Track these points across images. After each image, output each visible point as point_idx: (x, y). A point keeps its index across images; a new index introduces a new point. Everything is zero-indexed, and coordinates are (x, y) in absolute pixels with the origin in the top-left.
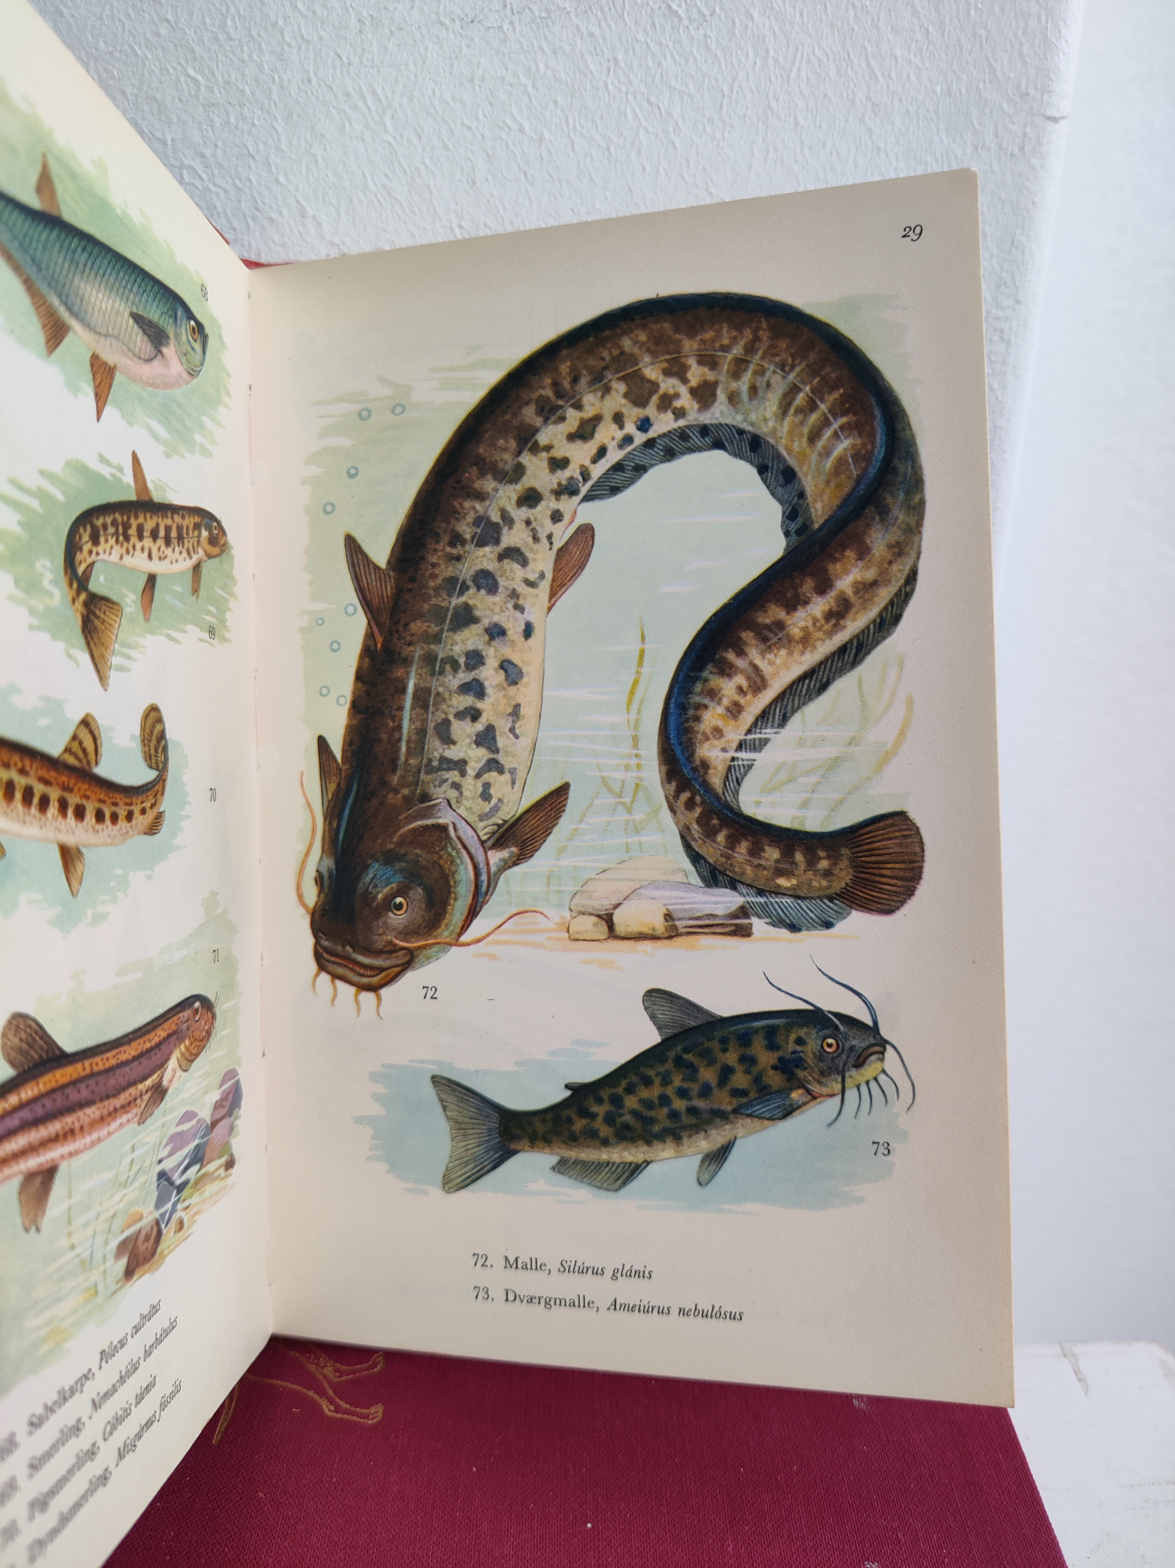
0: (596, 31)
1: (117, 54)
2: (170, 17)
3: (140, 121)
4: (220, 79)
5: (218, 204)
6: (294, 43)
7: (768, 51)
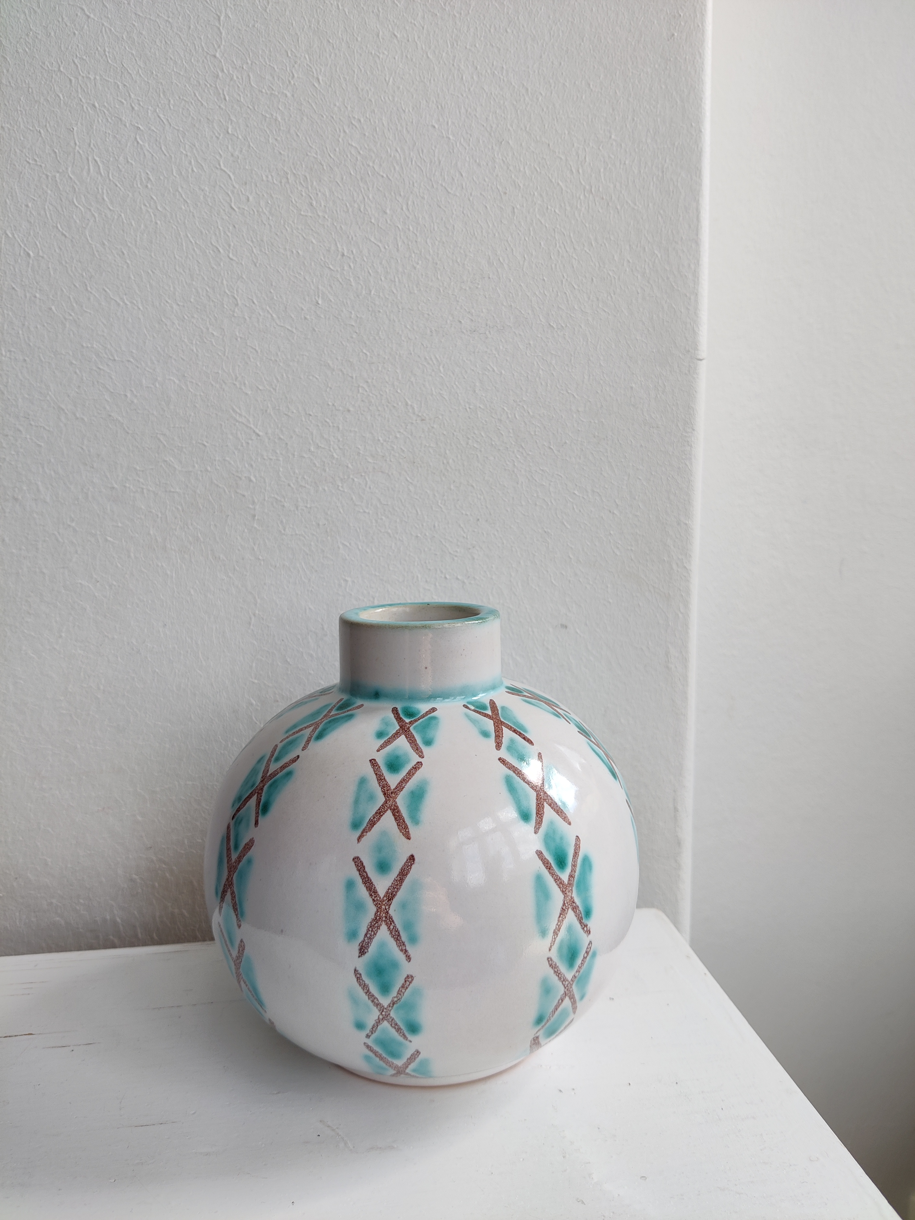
0: (522, 333)
1: (335, 345)
2: (357, 331)
3: (343, 370)
4: (376, 354)
5: (373, 401)
6: (405, 340)
7: (588, 339)
